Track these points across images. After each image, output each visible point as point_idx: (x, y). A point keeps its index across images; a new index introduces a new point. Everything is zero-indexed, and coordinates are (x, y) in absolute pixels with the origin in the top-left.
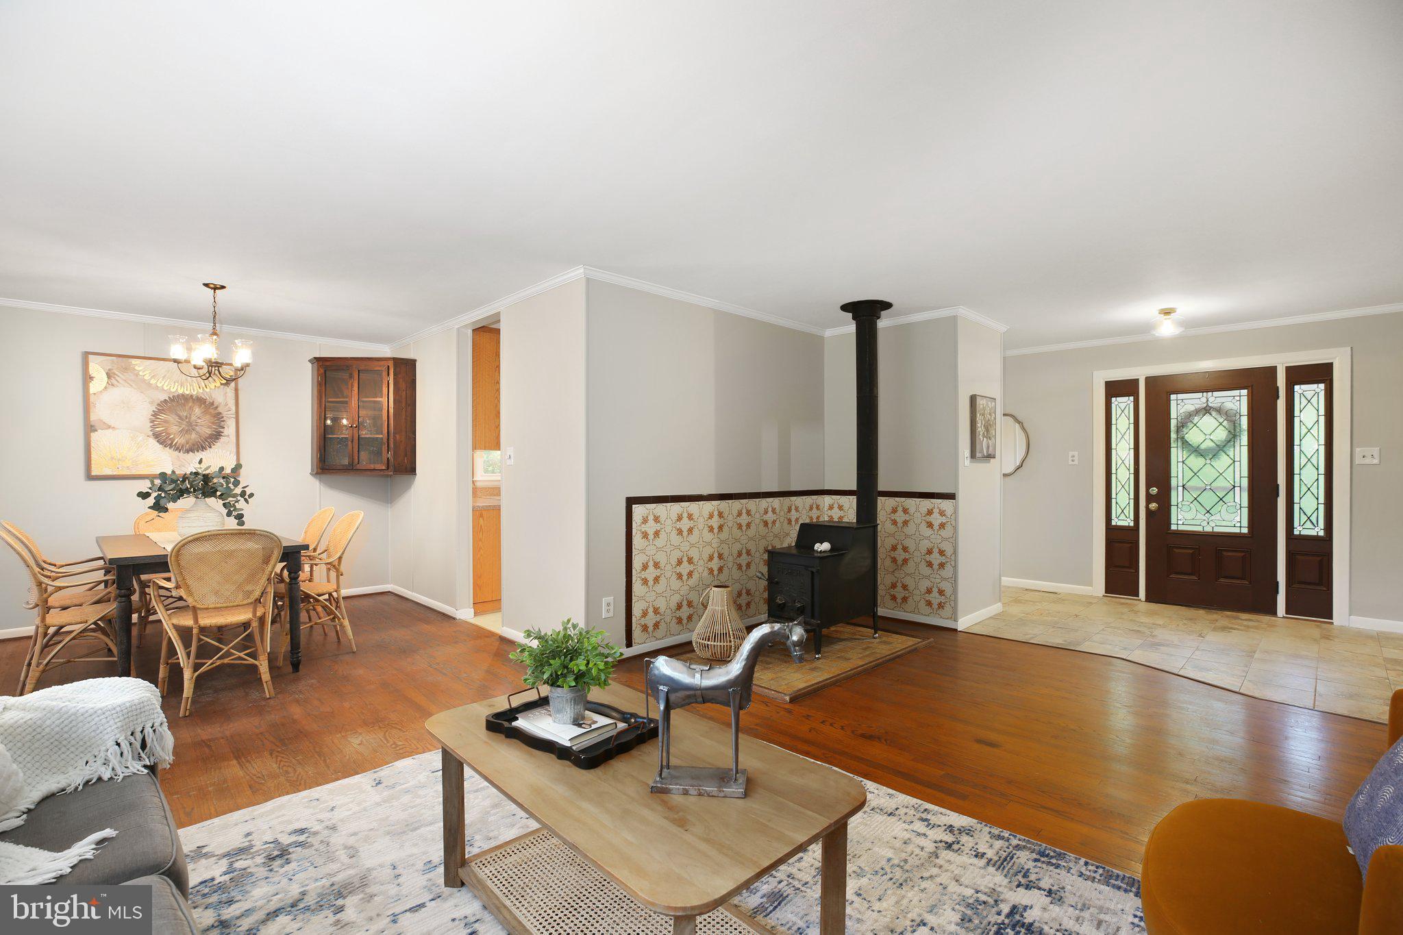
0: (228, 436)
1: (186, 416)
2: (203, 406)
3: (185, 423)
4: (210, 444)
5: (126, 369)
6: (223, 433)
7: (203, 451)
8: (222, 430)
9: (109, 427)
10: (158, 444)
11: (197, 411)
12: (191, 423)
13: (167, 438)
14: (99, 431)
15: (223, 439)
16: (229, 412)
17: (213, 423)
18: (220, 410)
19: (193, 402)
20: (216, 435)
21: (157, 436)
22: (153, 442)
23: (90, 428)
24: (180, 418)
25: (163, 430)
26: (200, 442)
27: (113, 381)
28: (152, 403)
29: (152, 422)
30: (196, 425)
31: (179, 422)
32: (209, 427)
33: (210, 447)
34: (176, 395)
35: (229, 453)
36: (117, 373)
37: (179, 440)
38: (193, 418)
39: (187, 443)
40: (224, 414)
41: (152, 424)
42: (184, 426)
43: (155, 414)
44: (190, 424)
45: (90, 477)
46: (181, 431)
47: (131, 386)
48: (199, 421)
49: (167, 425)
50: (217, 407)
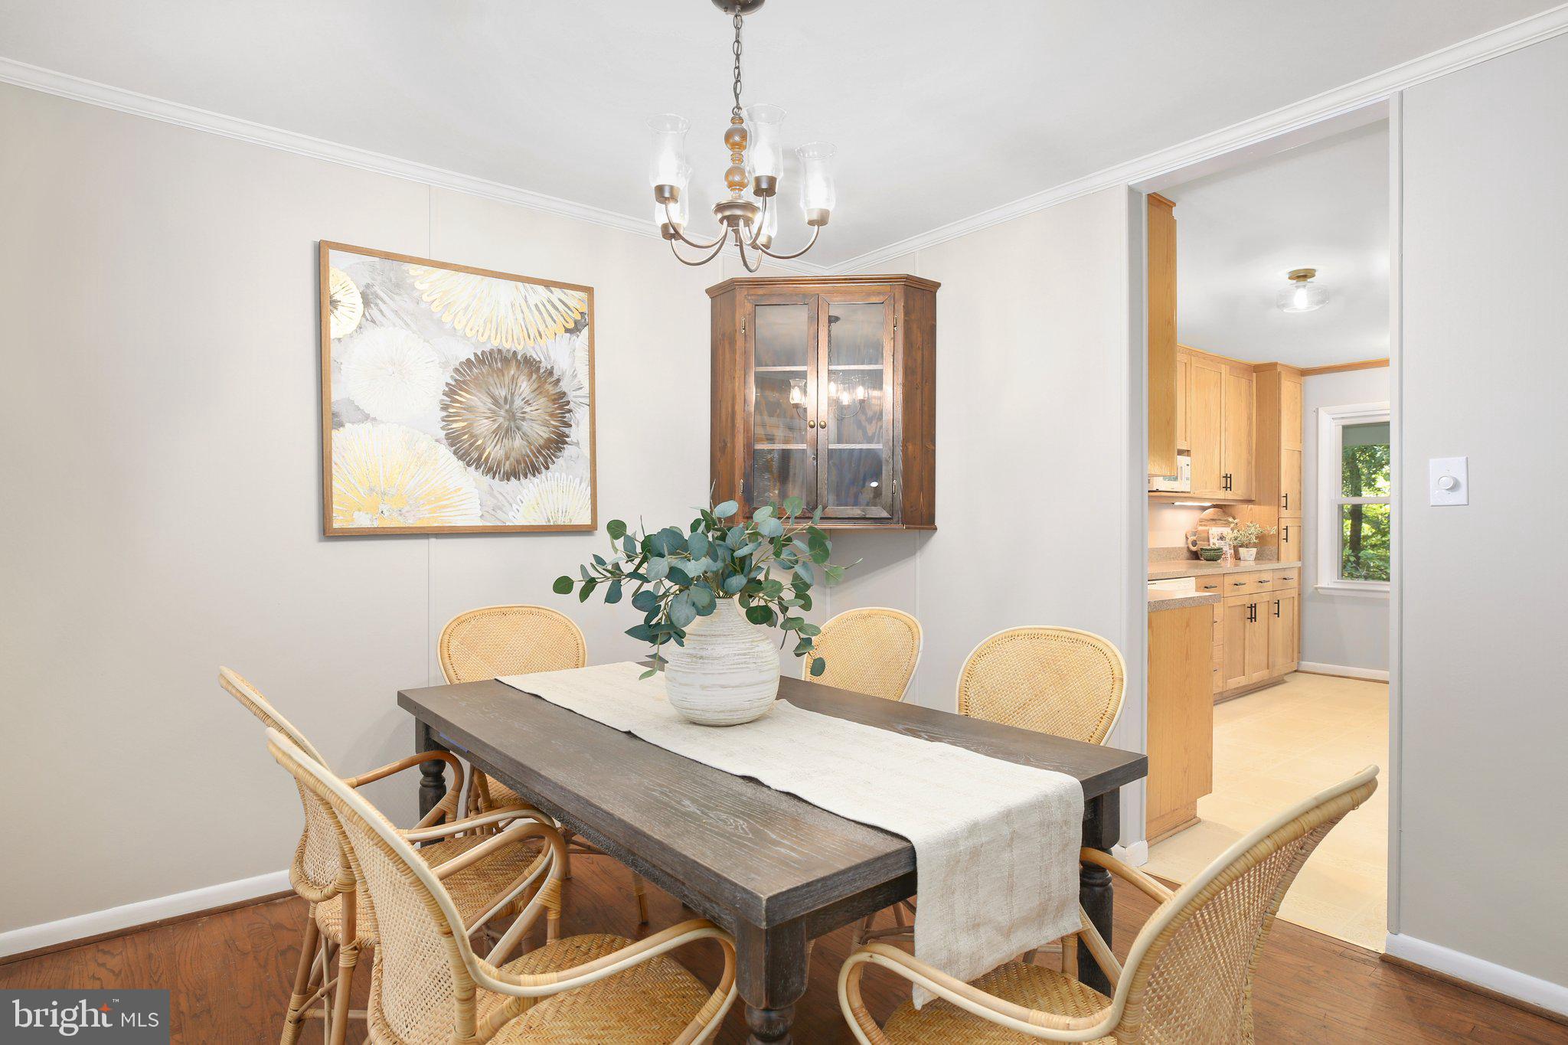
0: (577, 444)
1: (506, 398)
2: (534, 376)
3: (502, 413)
4: (546, 462)
5: (398, 286)
6: (568, 437)
7: (534, 475)
8: (566, 430)
9: (367, 417)
10: (454, 458)
11: (525, 387)
12: (514, 415)
13: (471, 445)
14: (348, 425)
15: (569, 451)
16: (578, 393)
17: (552, 415)
18: (564, 386)
19: (518, 367)
20: (557, 442)
21: (453, 440)
22: (445, 453)
23: (326, 420)
24: (496, 402)
25: (464, 428)
26: (528, 456)
27: (374, 312)
28: (444, 365)
29: (445, 408)
30: (523, 419)
31: (493, 412)
32: (546, 424)
33: (547, 468)
34: (487, 349)
35: (578, 480)
36: (382, 294)
37: (494, 451)
38: (518, 402)
39: (507, 458)
40: (571, 396)
41: (445, 414)
42: (501, 420)
43: (451, 392)
44: (512, 416)
45: (328, 533)
46: (496, 432)
47: (407, 324)
48: (528, 409)
49: (469, 416)
50: (558, 381)
